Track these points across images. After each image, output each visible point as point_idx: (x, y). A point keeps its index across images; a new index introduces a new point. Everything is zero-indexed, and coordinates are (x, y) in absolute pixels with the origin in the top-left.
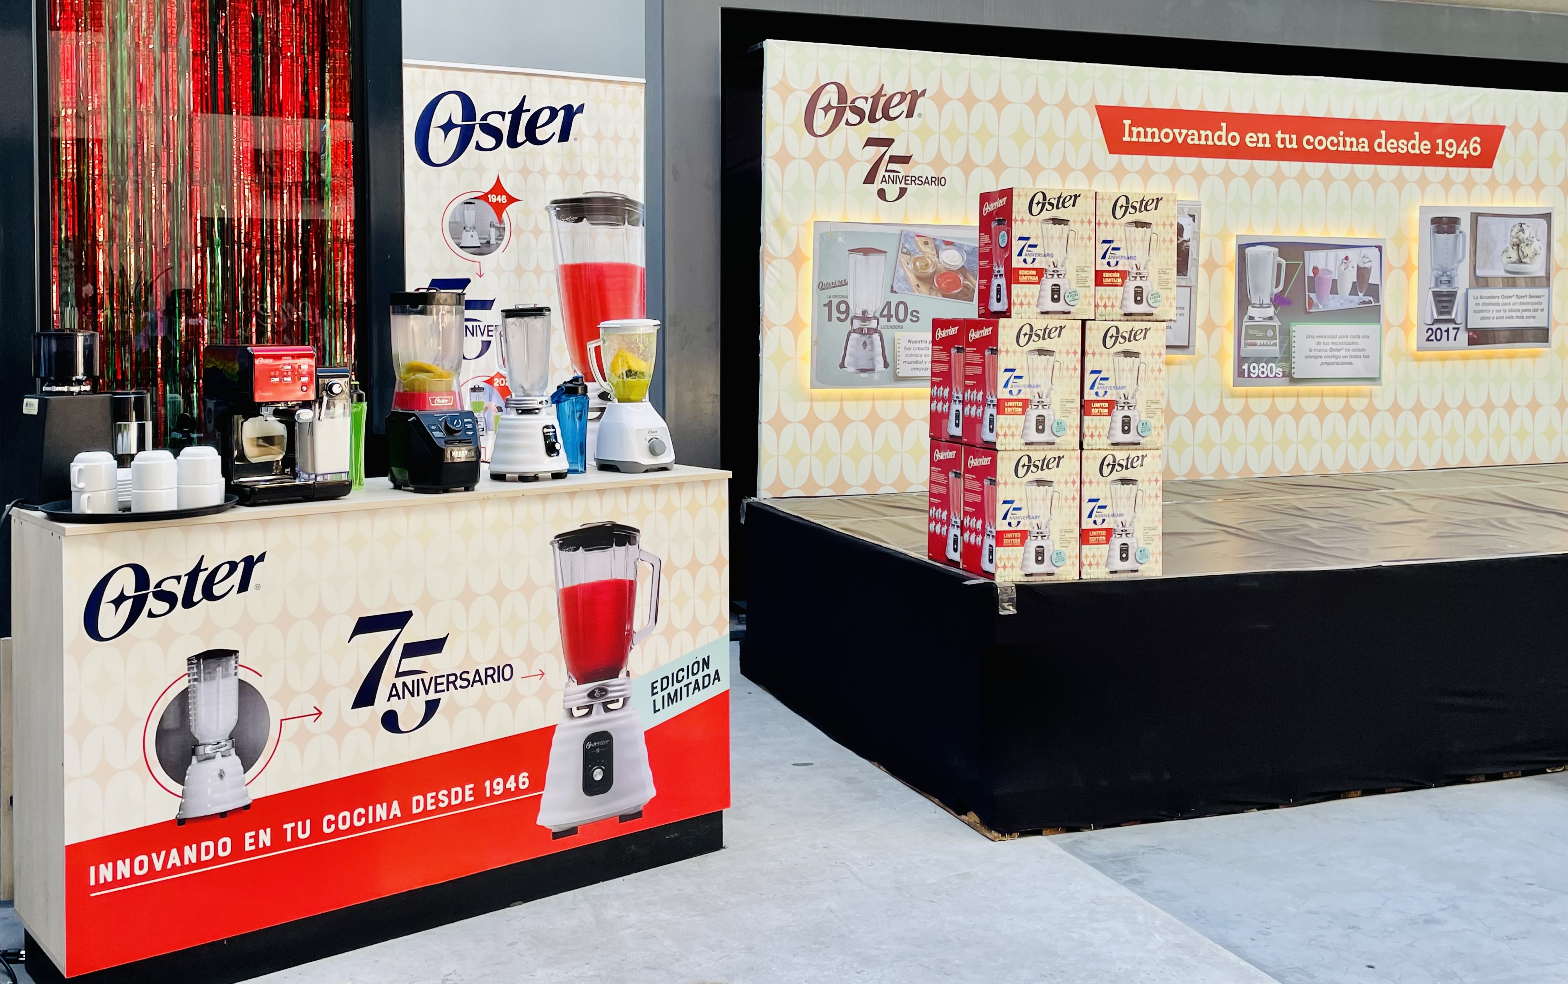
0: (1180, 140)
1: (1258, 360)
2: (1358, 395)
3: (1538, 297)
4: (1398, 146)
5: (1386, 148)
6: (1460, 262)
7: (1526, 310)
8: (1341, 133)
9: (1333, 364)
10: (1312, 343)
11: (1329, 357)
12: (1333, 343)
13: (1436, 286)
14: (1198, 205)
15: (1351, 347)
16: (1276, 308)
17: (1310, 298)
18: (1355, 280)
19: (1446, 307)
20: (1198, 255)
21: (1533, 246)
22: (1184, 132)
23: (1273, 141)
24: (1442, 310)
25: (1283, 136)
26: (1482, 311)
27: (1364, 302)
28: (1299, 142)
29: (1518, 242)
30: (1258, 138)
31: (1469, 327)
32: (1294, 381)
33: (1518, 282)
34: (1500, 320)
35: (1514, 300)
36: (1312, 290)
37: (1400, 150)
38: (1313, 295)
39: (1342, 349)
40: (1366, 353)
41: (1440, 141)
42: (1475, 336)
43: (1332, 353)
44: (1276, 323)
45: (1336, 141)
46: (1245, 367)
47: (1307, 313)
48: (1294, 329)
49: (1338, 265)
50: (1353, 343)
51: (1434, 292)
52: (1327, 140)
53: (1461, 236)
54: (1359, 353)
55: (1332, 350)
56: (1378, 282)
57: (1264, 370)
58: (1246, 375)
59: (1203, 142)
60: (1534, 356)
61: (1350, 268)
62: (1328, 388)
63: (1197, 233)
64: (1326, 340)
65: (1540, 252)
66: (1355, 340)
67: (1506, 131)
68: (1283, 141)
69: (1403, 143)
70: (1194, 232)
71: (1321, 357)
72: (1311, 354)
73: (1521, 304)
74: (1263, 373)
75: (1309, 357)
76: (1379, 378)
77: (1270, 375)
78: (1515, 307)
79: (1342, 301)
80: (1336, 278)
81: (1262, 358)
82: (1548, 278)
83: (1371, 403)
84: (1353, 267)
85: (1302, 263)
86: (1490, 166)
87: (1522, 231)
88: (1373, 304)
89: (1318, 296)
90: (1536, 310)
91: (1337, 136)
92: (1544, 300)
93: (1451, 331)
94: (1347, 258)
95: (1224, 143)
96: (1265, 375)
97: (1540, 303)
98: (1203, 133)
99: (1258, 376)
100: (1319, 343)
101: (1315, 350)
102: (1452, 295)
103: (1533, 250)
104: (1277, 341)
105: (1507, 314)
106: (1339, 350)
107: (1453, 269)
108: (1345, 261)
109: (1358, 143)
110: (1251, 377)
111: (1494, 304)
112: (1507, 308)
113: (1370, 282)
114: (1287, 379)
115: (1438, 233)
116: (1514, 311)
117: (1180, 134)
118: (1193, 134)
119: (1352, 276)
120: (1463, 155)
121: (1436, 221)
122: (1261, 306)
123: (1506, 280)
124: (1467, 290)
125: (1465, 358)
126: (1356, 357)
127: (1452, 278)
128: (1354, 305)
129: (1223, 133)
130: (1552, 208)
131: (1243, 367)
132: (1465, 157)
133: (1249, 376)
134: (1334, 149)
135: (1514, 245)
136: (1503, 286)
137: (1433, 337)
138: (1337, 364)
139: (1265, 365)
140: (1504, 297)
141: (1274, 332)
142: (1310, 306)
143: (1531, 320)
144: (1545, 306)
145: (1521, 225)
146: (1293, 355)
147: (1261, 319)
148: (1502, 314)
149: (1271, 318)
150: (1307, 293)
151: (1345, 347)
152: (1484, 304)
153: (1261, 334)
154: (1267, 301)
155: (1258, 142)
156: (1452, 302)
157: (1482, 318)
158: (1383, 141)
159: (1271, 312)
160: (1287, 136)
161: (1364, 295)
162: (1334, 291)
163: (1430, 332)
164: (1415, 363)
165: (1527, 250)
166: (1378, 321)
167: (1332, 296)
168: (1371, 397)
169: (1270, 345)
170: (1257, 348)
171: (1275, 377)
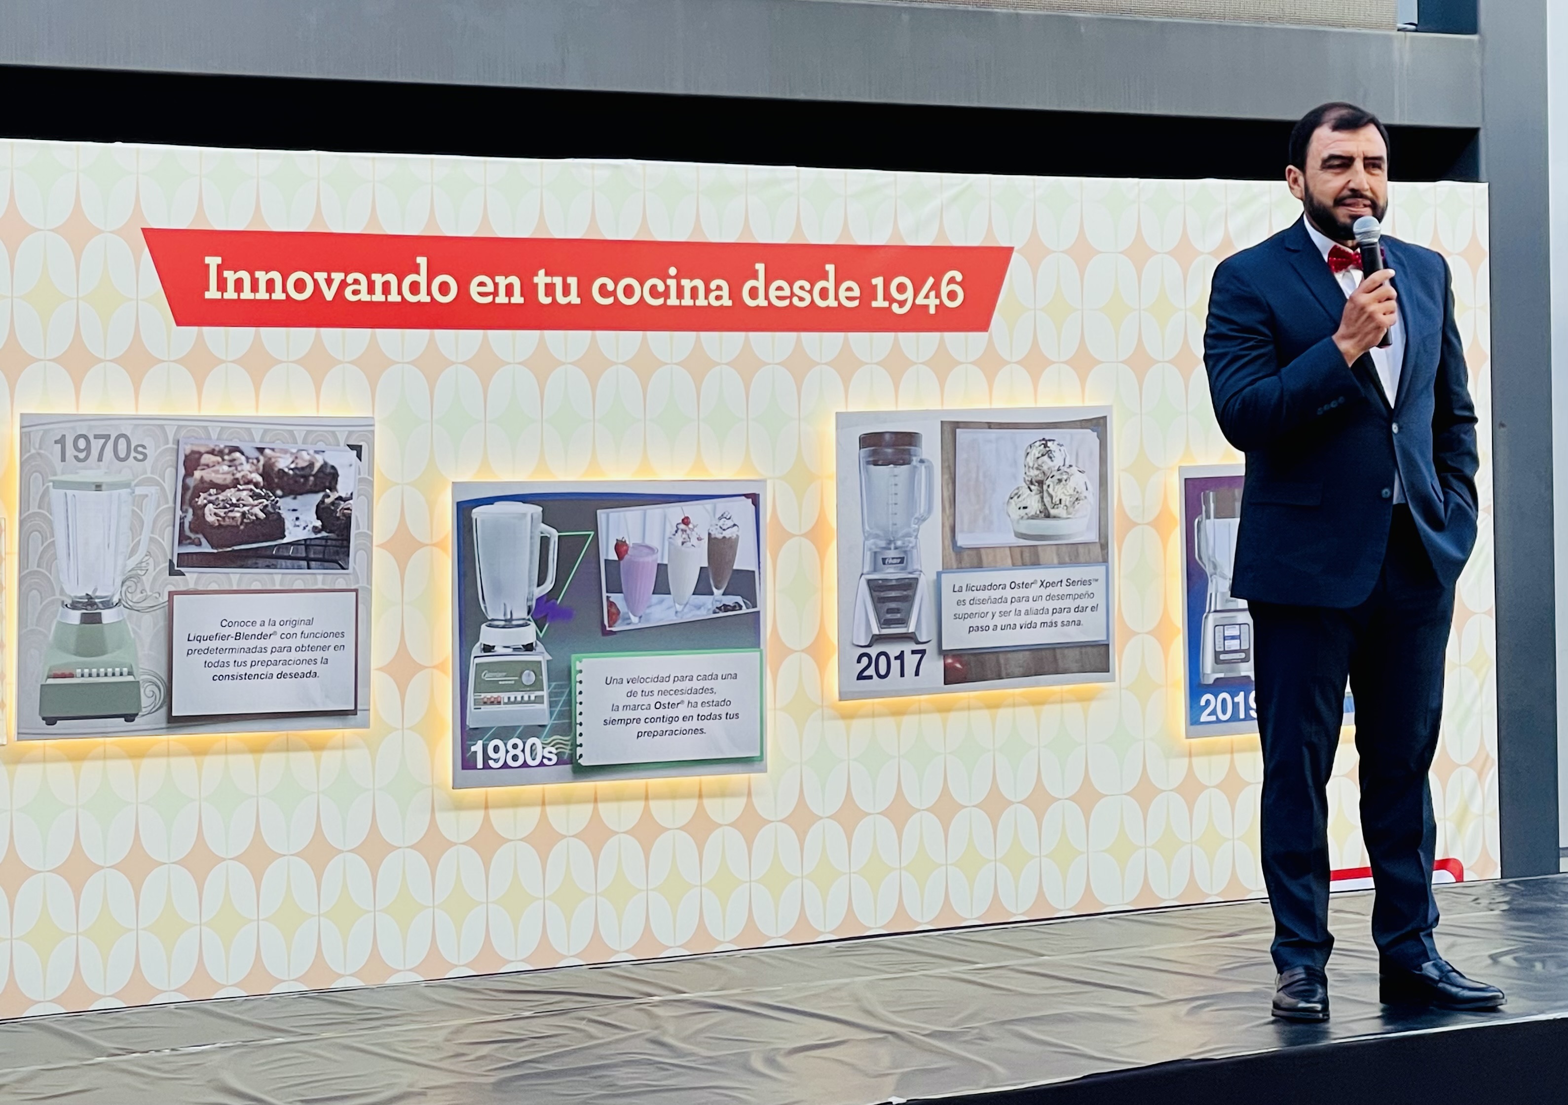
0: (329, 295)
1: (504, 733)
2: (723, 793)
3: (1084, 583)
4: (793, 294)
5: (767, 297)
6: (922, 519)
7: (1061, 611)
8: (673, 271)
9: (663, 733)
10: (618, 695)
11: (653, 720)
12: (663, 693)
13: (875, 570)
14: (368, 425)
15: (699, 698)
16: (540, 627)
17: (611, 604)
18: (706, 564)
19: (898, 611)
20: (370, 527)
21: (1071, 483)
22: (337, 277)
23: (529, 290)
24: (889, 616)
25: (548, 280)
26: (971, 615)
27: (726, 608)
28: (584, 291)
29: (1041, 477)
30: (496, 285)
31: (944, 648)
32: (582, 771)
33: (1044, 556)
34: (1008, 631)
35: (1035, 591)
36: (615, 587)
37: (795, 300)
38: (616, 598)
39: (682, 702)
40: (731, 710)
41: (878, 281)
42: (958, 666)
43: (661, 713)
44: (541, 656)
45: (661, 288)
46: (478, 748)
47: (606, 633)
48: (579, 666)
49: (668, 534)
50: (704, 690)
51: (869, 581)
52: (642, 285)
53: (923, 468)
54: (716, 710)
55: (659, 705)
56: (753, 567)
57: (518, 752)
58: (480, 765)
59: (379, 297)
60: (1084, 699)
61: (694, 541)
62: (657, 782)
63: (367, 482)
64: (647, 687)
65: (1085, 493)
66: (708, 684)
67: (1015, 256)
68: (550, 289)
69: (802, 288)
70: (361, 480)
71: (638, 721)
72: (617, 716)
73: (1050, 597)
74: (515, 758)
75: (613, 722)
76: (761, 758)
77: (530, 762)
78: (1039, 605)
79: (679, 607)
80: (666, 562)
81: (514, 728)
82: (1104, 546)
83: (749, 807)
84: (699, 539)
85: (592, 533)
86: (983, 325)
87: (1048, 453)
88: (744, 610)
89: (626, 599)
90: (1078, 609)
91: (664, 277)
92: (1098, 588)
93: (908, 656)
94: (686, 521)
95: (423, 297)
96: (520, 762)
97: (1091, 595)
98: (378, 278)
99: (505, 766)
100: (632, 694)
101: (625, 707)
102: (909, 586)
103: (1071, 492)
104: (545, 693)
105: (1024, 619)
106: (672, 705)
107: (908, 535)
108: (682, 526)
109: (708, 291)
110: (491, 768)
111: (995, 601)
112: (1023, 606)
113: (735, 567)
114: (568, 767)
115: (876, 464)
116: (1037, 613)
117: (329, 282)
118: (356, 282)
119: (699, 558)
120: (926, 307)
121: (870, 441)
122: (509, 623)
123: (1018, 550)
124: (939, 574)
125: (944, 709)
126: (710, 717)
127: (905, 552)
128: (704, 614)
129: (422, 279)
130: (1109, 408)
131: (473, 749)
132: (932, 311)
133: (486, 766)
134: (660, 302)
135: (1032, 483)
136: (1013, 565)
137: (871, 671)
138: (672, 733)
139: (519, 742)
140: (1014, 585)
141: (538, 674)
142: (613, 619)
143: (1072, 628)
144: (1099, 600)
145: (1045, 442)
146: (579, 719)
147: (510, 651)
148: (1012, 619)
149: (529, 648)
150: (605, 594)
151: (686, 698)
152: (973, 602)
153: (511, 680)
154: (521, 613)
155: (495, 293)
156: (908, 600)
157: (971, 629)
158: (760, 284)
159: (529, 634)
160: (558, 281)
161: (724, 594)
162: (662, 586)
163: (865, 661)
164: (841, 723)
165: (1058, 492)
166: (756, 643)
167: (657, 597)
168: (749, 794)
169: (529, 702)
170: (502, 707)
171: (542, 764)
